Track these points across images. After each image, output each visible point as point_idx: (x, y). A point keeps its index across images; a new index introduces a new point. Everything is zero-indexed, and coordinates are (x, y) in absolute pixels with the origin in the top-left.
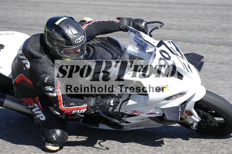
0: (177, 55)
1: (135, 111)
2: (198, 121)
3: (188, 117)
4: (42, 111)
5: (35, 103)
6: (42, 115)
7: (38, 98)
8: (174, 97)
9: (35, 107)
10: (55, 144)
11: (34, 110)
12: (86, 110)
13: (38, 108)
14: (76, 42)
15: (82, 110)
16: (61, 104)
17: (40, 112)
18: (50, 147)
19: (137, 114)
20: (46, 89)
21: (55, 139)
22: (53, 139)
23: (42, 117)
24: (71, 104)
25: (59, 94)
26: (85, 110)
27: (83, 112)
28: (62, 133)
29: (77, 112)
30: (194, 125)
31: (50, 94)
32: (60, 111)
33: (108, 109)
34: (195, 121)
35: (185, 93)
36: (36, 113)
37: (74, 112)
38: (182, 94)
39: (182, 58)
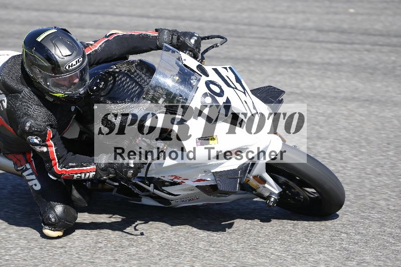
0: (236, 88)
1: (176, 177)
2: (277, 192)
3: (261, 186)
4: (36, 176)
5: (27, 162)
6: (36, 182)
7: (32, 155)
9: (27, 169)
10: (55, 228)
11: (25, 174)
12: (94, 173)
13: (30, 171)
15: (88, 174)
16: (56, 164)
17: (33, 177)
18: (48, 232)
19: (179, 181)
20: (29, 140)
21: (53, 220)
22: (50, 219)
23: (36, 185)
24: (70, 164)
25: (50, 149)
26: (92, 174)
27: (91, 176)
28: (64, 211)
29: (81, 177)
30: (272, 199)
32: (54, 174)
33: (126, 172)
34: (272, 193)
36: (28, 178)
37: (76, 176)
39: (245, 93)
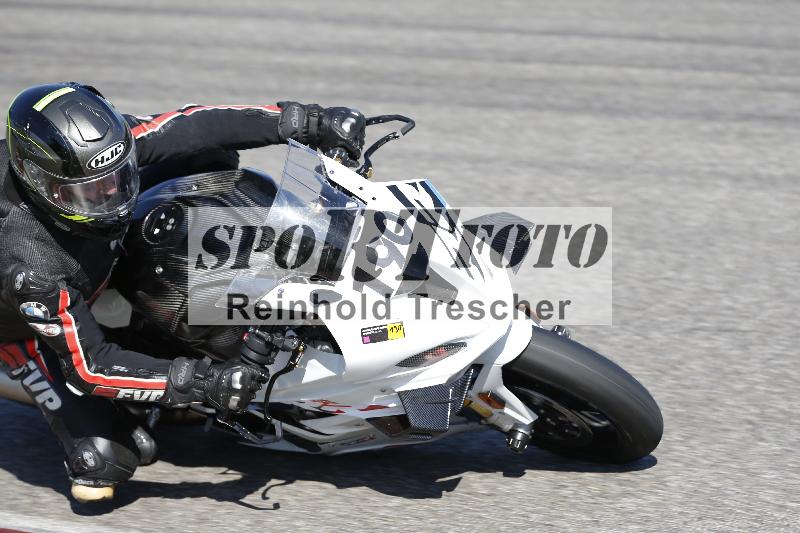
5: (29, 359)
7: (36, 343)
8: (429, 357)
9: (30, 372)
10: (95, 480)
11: (27, 381)
14: (93, 164)
16: (80, 362)
20: (24, 310)
22: (85, 462)
23: (51, 400)
24: (116, 367)
25: (67, 330)
27: (152, 398)
29: (132, 395)
31: (41, 327)
35: (464, 345)
36: (35, 388)
37: (122, 393)
38: (452, 347)
